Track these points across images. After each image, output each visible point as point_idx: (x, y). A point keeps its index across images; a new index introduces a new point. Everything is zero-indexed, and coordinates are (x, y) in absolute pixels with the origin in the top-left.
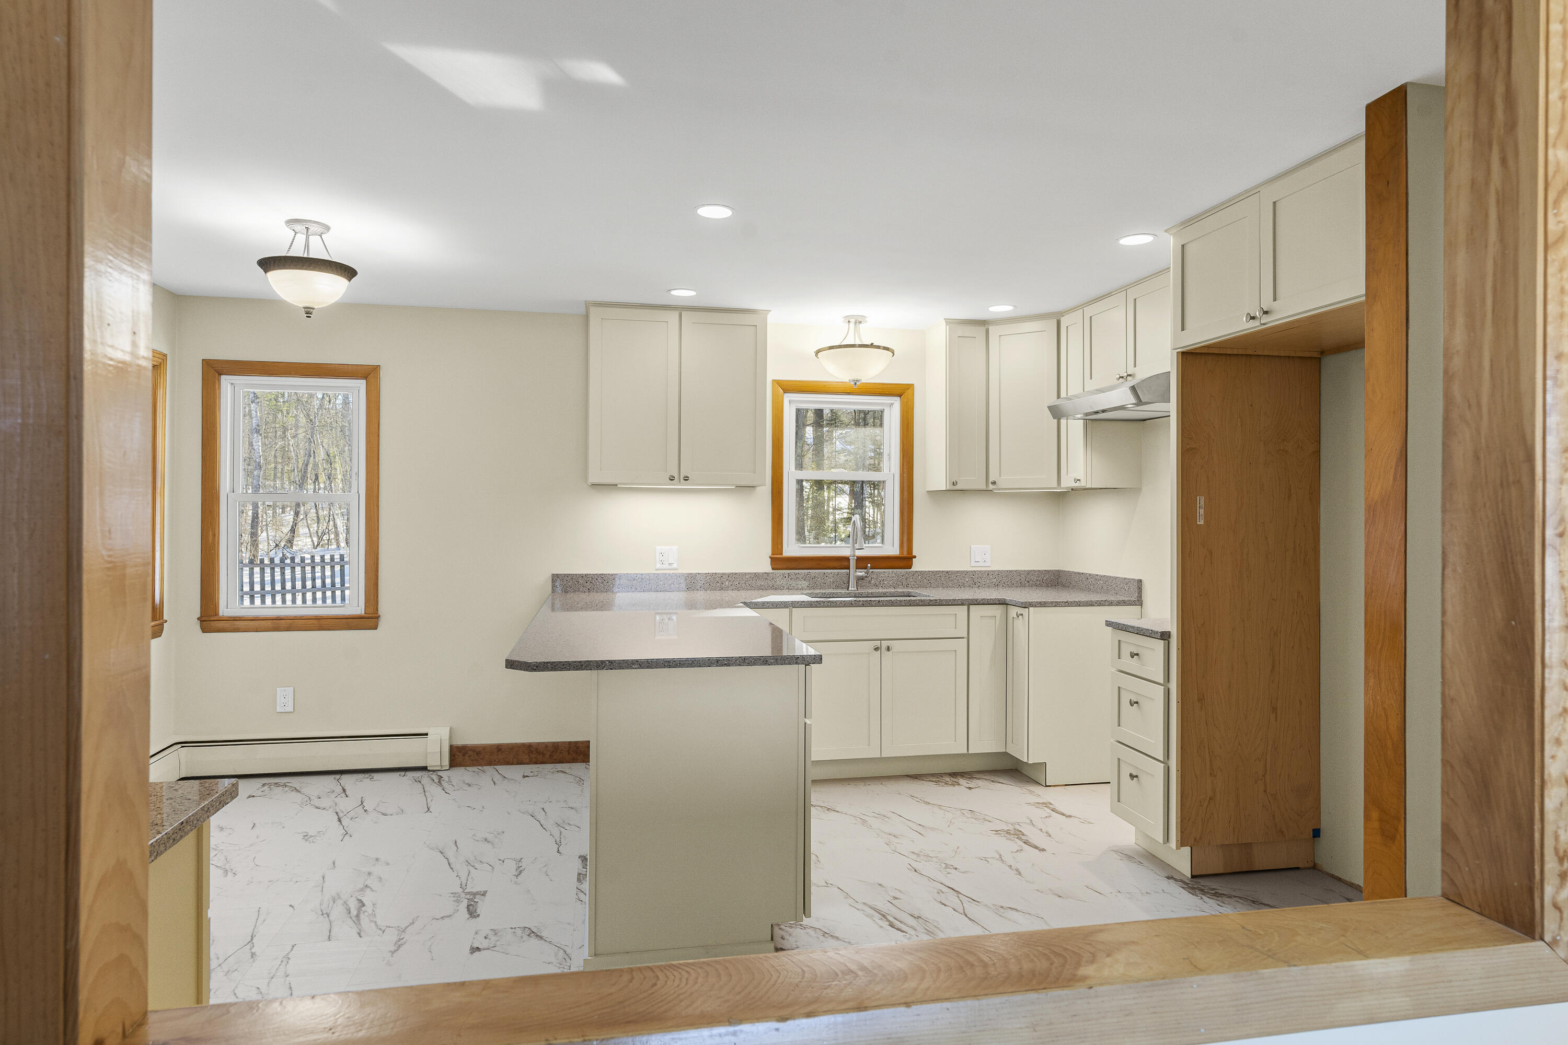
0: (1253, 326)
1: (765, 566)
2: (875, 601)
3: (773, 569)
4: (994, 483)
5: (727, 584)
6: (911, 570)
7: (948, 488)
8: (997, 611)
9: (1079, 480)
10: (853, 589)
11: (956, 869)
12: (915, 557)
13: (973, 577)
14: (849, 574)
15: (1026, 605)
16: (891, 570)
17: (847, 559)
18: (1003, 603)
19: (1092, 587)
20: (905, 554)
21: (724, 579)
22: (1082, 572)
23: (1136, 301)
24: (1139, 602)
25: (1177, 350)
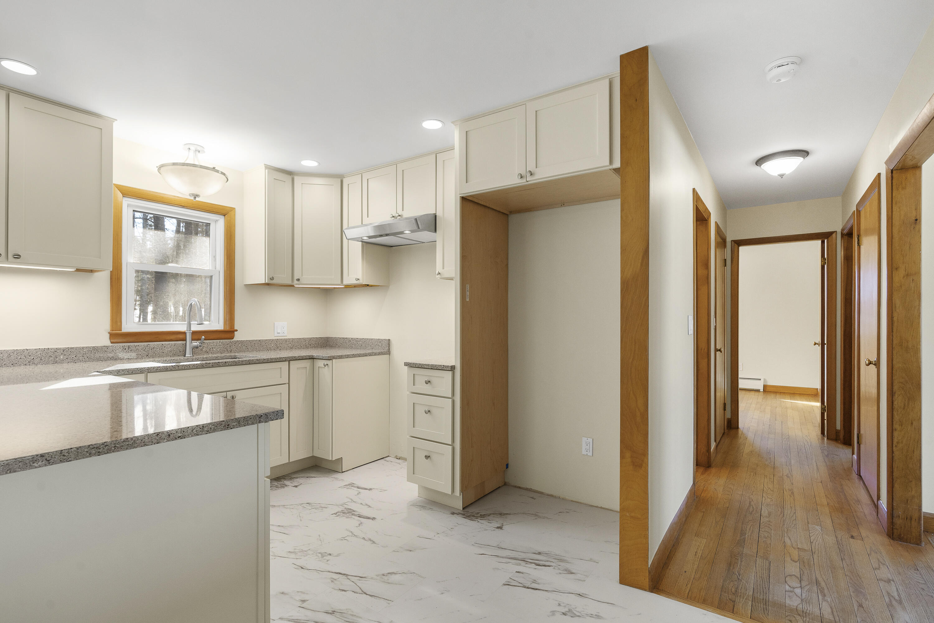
0: (522, 182)
1: (104, 340)
2: (223, 362)
3: (112, 343)
4: (298, 280)
5: (62, 357)
6: (232, 340)
7: (266, 282)
8: (306, 364)
9: (359, 279)
10: (189, 356)
11: (330, 554)
12: (237, 331)
13: (277, 343)
14: (186, 344)
15: (330, 358)
16: (218, 341)
17: (184, 333)
18: (312, 358)
19: (353, 346)
20: (228, 329)
21: (58, 354)
22: (346, 337)
23: (404, 171)
24: (388, 352)
25: (461, 195)
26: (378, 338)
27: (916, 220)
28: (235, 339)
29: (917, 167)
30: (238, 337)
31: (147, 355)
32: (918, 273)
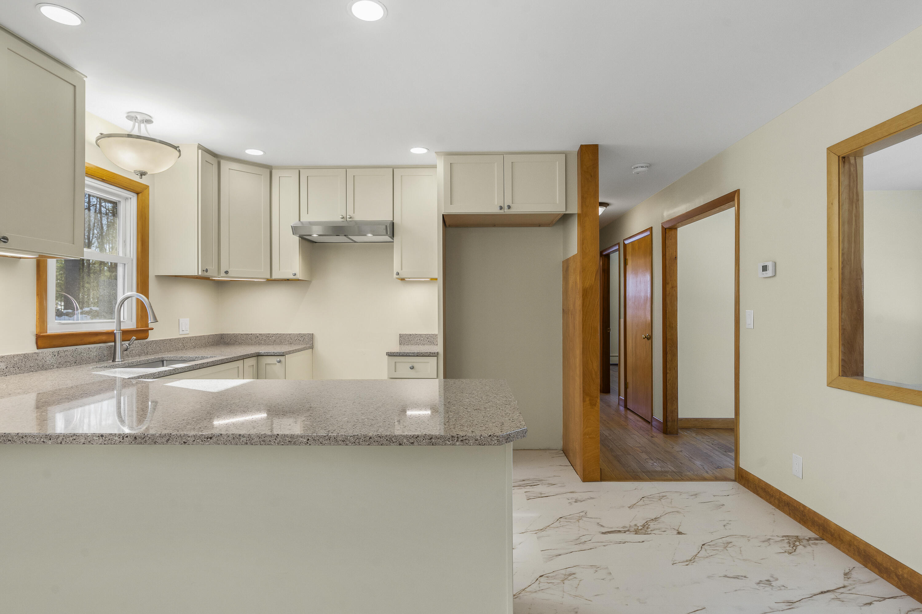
0: (502, 212)
1: (30, 347)
3: (38, 348)
4: (227, 272)
6: (146, 340)
7: (200, 273)
8: (252, 362)
10: (119, 360)
12: (152, 329)
14: (115, 346)
15: (283, 355)
17: (111, 334)
18: (258, 355)
20: (142, 328)
22: (251, 333)
23: (355, 177)
24: (312, 347)
25: (443, 214)
26: (299, 333)
27: (676, 257)
28: (150, 338)
29: (676, 229)
30: (153, 336)
31: (75, 362)
32: (677, 286)
